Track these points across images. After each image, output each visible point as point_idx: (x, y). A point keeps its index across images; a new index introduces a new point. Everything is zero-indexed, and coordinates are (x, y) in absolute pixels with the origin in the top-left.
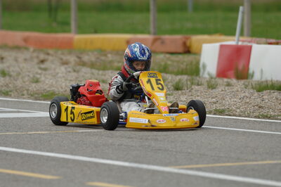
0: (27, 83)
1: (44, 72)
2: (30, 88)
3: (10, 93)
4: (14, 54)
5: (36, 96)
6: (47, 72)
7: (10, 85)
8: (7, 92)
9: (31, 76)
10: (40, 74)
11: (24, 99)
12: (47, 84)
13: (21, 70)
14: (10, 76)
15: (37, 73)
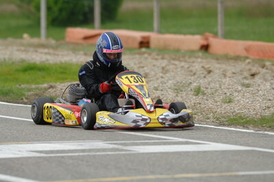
0: (218, 104)
1: (244, 89)
2: (219, 110)
5: (223, 119)
7: (198, 106)
11: (207, 123)
13: (220, 87)
14: (204, 94)
15: (236, 90)
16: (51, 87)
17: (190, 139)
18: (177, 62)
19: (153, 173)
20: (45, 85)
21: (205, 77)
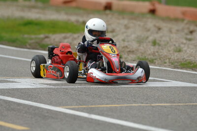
0: (171, 52)
1: (188, 42)
2: (172, 57)
3: (155, 61)
4: (169, 25)
5: (176, 64)
6: (191, 42)
7: (157, 54)
8: (153, 60)
9: (177, 45)
10: (185, 44)
11: (165, 67)
12: (187, 54)
13: (170, 40)
14: (159, 45)
15: (182, 43)
16: (47, 37)
17: (155, 77)
18: (134, 21)
19: (135, 102)
20: (42, 36)
21: (157, 33)
